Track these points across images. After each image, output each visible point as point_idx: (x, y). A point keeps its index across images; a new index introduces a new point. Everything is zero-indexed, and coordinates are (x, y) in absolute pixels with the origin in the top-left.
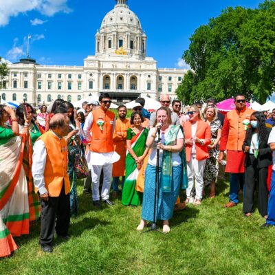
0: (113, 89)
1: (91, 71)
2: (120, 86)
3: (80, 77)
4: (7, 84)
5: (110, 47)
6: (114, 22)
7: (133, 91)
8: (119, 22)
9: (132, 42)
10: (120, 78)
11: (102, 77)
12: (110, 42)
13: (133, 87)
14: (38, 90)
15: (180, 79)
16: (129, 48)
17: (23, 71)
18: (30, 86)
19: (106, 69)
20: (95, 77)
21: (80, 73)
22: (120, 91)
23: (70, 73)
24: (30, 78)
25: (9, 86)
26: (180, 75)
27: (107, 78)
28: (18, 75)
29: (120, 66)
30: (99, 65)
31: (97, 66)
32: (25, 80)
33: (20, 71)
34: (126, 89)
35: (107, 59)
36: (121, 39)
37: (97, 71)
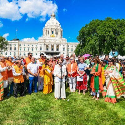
0: (50, 50)
1: (41, 44)
2: (52, 49)
3: (36, 46)
4: (8, 49)
5: (48, 34)
6: (50, 24)
7: (58, 51)
8: (52, 24)
9: (57, 32)
10: (53, 46)
11: (45, 46)
12: (48, 32)
14: (20, 51)
16: (56, 34)
17: (14, 43)
18: (17, 49)
19: (47, 43)
20: (43, 46)
21: (37, 44)
22: (52, 51)
24: (17, 46)
25: (9, 49)
26: (76, 45)
27: (47, 46)
28: (12, 45)
29: (52, 41)
31: (43, 42)
32: (15, 47)
33: (13, 43)
34: (55, 50)
35: (47, 39)
36: (53, 31)
37: (43, 44)
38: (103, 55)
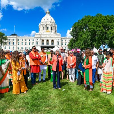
0: (45, 44)
1: (37, 38)
2: (48, 44)
5: (44, 29)
6: (45, 21)
7: (52, 45)
8: (47, 21)
9: (52, 28)
10: (48, 41)
11: (41, 40)
12: (44, 28)
13: (52, 44)
14: (18, 45)
15: (69, 41)
16: (51, 30)
17: (12, 38)
18: (15, 44)
19: (43, 38)
20: (39, 40)
21: (33, 39)
22: (48, 45)
23: (30, 39)
24: (15, 41)
25: (8, 44)
26: (69, 39)
27: (43, 41)
28: (11, 40)
29: (48, 36)
30: (40, 36)
31: (39, 36)
32: (13, 42)
34: (50, 44)
35: (43, 34)
36: (48, 27)
37: (39, 38)
38: (94, 48)
